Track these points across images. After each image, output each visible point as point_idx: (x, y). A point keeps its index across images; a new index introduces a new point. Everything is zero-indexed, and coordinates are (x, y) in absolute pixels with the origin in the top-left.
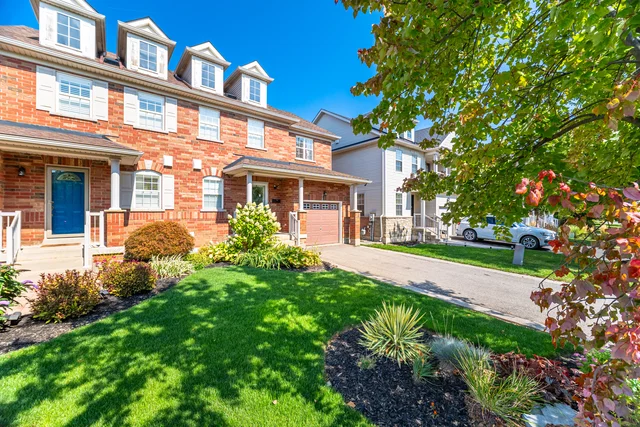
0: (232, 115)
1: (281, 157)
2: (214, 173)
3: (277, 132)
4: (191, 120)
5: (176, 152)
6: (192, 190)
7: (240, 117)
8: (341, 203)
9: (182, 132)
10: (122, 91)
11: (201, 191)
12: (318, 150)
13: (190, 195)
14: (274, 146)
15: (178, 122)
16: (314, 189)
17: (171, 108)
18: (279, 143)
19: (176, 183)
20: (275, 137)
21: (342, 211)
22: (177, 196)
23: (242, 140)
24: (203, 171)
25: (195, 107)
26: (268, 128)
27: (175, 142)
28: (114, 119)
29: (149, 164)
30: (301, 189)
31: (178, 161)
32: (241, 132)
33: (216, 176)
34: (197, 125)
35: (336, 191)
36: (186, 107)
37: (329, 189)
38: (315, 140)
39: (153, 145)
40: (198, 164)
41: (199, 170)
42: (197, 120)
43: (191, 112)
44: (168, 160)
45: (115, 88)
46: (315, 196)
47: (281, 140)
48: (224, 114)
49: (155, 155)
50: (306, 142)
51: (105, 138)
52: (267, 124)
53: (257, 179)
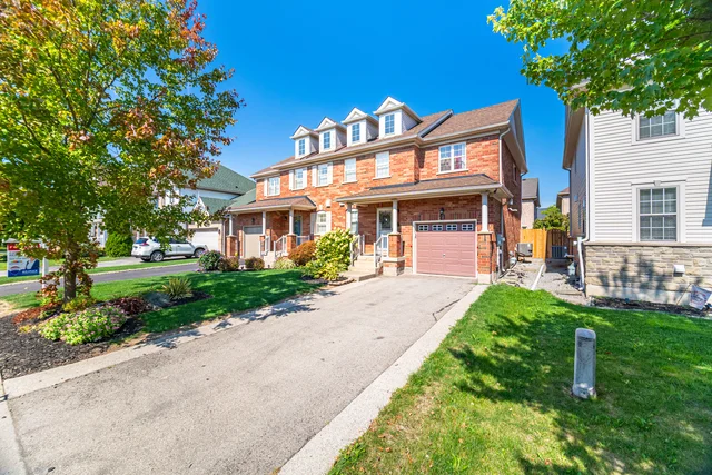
0: (363, 157)
1: (405, 179)
3: (401, 155)
4: (339, 172)
5: (332, 196)
6: (340, 220)
7: (369, 156)
8: (476, 221)
9: (335, 182)
10: (311, 169)
13: (339, 224)
14: (399, 170)
15: (333, 176)
16: (426, 208)
17: (330, 168)
18: (403, 165)
19: (332, 217)
20: (399, 161)
22: (333, 225)
23: (370, 174)
25: (342, 162)
26: (392, 155)
27: (332, 190)
28: (309, 186)
29: (321, 207)
30: (394, 211)
31: (333, 202)
32: (370, 168)
34: (343, 174)
36: (337, 164)
37: (450, 204)
38: (469, 142)
39: (323, 195)
41: (343, 206)
42: (343, 171)
43: (340, 166)
44: (328, 203)
45: (309, 168)
46: (427, 215)
47: (406, 162)
48: (358, 159)
49: (323, 201)
50: (456, 148)
51: (306, 197)
52: (391, 152)
53: (383, 205)
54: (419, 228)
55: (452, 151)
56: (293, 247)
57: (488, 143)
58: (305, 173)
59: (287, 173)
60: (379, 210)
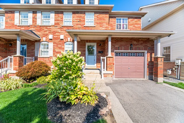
0: (78, 13)
2: (69, 40)
3: (102, 16)
4: (60, 19)
5: (54, 33)
6: (60, 48)
8: (146, 51)
9: (56, 24)
10: (36, 13)
11: (64, 48)
12: (131, 23)
13: (59, 50)
14: (100, 23)
15: (55, 20)
16: (123, 43)
17: (52, 15)
18: (103, 21)
19: (54, 46)
20: (100, 19)
21: (147, 57)
22: (54, 51)
23: (82, 23)
24: (64, 40)
25: (62, 13)
26: (96, 15)
27: (53, 29)
28: (34, 24)
29: (44, 39)
30: (110, 43)
31: (55, 37)
32: (82, 19)
33: (70, 42)
34: (62, 20)
35: (141, 44)
36: (58, 13)
37: (135, 43)
39: (46, 31)
40: (62, 37)
41: (63, 39)
42: (62, 18)
43: (60, 15)
44: (51, 37)
45: (34, 12)
46: (123, 47)
47: (104, 20)
48: (74, 13)
49: (47, 35)
50: (123, 20)
51: (31, 31)
52: (95, 13)
53: (90, 41)
54: (117, 54)
55: (122, 21)
56: (20, 65)
57: (137, 20)
58: (30, 15)
59: (13, 12)
60: (87, 44)
